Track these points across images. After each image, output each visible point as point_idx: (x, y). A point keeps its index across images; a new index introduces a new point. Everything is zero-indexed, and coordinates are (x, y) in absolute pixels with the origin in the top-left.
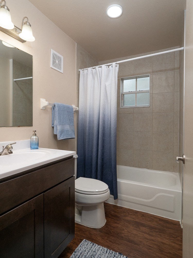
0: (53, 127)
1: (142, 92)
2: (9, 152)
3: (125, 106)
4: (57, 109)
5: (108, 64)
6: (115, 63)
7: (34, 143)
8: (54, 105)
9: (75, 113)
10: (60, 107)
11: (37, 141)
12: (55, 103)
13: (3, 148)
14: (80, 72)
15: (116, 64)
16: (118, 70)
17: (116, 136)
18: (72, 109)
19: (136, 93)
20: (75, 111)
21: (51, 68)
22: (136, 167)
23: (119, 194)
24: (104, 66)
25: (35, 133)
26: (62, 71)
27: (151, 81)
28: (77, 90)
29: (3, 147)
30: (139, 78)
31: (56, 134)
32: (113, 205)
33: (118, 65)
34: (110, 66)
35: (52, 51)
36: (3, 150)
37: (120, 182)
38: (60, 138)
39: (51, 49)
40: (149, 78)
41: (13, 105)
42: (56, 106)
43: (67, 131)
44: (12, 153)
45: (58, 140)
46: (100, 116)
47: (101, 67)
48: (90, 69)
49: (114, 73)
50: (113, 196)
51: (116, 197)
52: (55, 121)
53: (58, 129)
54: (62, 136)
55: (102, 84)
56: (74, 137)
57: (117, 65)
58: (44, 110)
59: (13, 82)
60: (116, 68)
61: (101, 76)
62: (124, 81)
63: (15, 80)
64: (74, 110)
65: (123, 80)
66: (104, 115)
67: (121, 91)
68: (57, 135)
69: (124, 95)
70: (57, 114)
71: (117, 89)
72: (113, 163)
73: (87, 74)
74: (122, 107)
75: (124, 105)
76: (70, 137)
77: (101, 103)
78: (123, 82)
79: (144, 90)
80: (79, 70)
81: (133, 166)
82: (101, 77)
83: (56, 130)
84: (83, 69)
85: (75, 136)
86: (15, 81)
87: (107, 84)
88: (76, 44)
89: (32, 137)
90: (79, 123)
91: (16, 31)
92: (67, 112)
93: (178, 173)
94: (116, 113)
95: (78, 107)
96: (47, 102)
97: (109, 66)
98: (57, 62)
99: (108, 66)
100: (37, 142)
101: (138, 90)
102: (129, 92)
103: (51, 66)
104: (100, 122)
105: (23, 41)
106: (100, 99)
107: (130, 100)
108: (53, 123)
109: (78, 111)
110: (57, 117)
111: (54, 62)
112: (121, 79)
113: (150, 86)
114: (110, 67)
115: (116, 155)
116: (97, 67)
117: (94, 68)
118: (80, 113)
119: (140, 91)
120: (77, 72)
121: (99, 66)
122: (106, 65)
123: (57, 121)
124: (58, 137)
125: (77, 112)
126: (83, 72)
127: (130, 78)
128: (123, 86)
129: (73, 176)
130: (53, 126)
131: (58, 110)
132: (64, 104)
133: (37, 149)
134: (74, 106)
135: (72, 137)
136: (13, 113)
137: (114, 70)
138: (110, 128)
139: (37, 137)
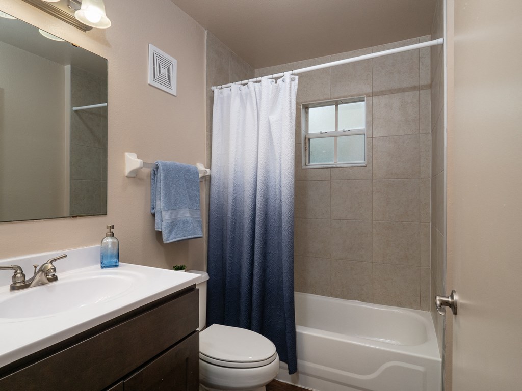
0: (154, 215)
1: (349, 133)
2: (48, 279)
3: (311, 164)
4: (162, 175)
5: (275, 76)
6: (291, 72)
7: (109, 252)
8: (155, 166)
9: (204, 182)
10: (167, 169)
11: (116, 248)
12: (159, 161)
13: (35, 270)
14: (213, 91)
15: (293, 74)
16: (296, 87)
17: (292, 233)
18: (197, 173)
19: (336, 136)
20: (202, 177)
21: (149, 86)
22: (337, 297)
23: (299, 362)
24: (265, 80)
25: (112, 230)
26: (174, 91)
27: (370, 112)
28: (207, 131)
29: (36, 267)
30: (343, 103)
31: (160, 230)
32: (287, 384)
33: (297, 77)
34: (278, 81)
35: (152, 49)
36: (36, 274)
37: (301, 334)
38: (168, 239)
39: (150, 45)
40: (363, 103)
41: (71, 163)
42: (161, 168)
43: (184, 223)
44: (55, 279)
45: (164, 242)
46: (258, 188)
47: (260, 82)
48: (235, 86)
49: (287, 94)
50: (286, 365)
51: (293, 368)
52: (158, 201)
53: (165, 218)
54: (173, 235)
55: (261, 118)
56: (199, 236)
57: (294, 78)
58: (134, 177)
59: (71, 113)
60: (293, 83)
61: (260, 102)
62: (310, 110)
63: (74, 109)
64: (201, 175)
65: (306, 108)
66: (267, 187)
67: (303, 132)
68: (161, 232)
69: (309, 139)
70: (161, 185)
71: (294, 129)
72: (286, 292)
73: (229, 97)
74: (306, 165)
75: (309, 162)
76: (190, 237)
77: (259, 161)
78: (307, 113)
79: (354, 129)
80: (213, 88)
81: (331, 295)
82: (259, 104)
83: (160, 221)
84: (220, 87)
85: (202, 233)
86: (76, 111)
87: (273, 118)
88: (206, 32)
89: (105, 241)
90: (211, 203)
91: (68, 5)
92: (185, 179)
93: (430, 312)
94: (293, 183)
95: (210, 168)
96: (139, 160)
97: (277, 79)
98: (163, 71)
99: (274, 80)
100: (115, 252)
101: (340, 129)
102: (321, 133)
103: (150, 80)
104: (257, 202)
105: (84, 28)
106: (258, 151)
107: (324, 151)
108: (153, 207)
109: (210, 177)
110: (162, 193)
111: (156, 73)
112: (303, 107)
113: (367, 123)
114: (280, 81)
115: (293, 275)
116: (250, 82)
117: (244, 85)
118: (214, 182)
119: (344, 131)
120: (207, 93)
121: (255, 80)
122: (271, 76)
123: (162, 202)
124: (164, 236)
125: (208, 179)
126: (221, 93)
127: (322, 105)
128: (307, 121)
129: (195, 331)
130: (153, 212)
131: (165, 177)
132: (178, 163)
133: (116, 266)
134: (201, 167)
135: (196, 236)
136: (72, 178)
137: (288, 88)
138: (280, 213)
139: (115, 240)
